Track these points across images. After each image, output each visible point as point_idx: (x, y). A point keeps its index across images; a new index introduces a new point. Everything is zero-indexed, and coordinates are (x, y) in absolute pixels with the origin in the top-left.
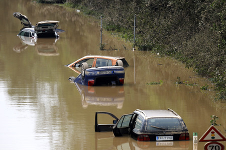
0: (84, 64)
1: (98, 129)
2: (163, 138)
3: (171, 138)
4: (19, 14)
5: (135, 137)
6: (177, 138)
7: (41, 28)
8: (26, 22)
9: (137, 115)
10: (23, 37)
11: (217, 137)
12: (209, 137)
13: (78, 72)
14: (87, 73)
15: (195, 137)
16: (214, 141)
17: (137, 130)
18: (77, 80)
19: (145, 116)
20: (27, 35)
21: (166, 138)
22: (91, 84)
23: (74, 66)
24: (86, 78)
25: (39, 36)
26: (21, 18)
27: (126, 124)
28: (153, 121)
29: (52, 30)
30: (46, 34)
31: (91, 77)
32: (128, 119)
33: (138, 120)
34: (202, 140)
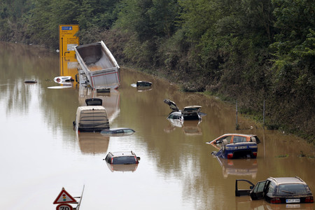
0: (225, 140)
1: (238, 194)
2: (291, 201)
3: (298, 201)
4: (168, 100)
5: (269, 200)
6: (303, 201)
7: (186, 112)
8: (174, 107)
9: (270, 182)
10: (172, 120)
13: (219, 148)
14: (227, 148)
17: (270, 194)
19: (277, 182)
20: (175, 118)
21: (295, 201)
22: (230, 158)
23: (215, 143)
24: (226, 152)
25: (185, 119)
26: (170, 104)
27: (261, 188)
28: (283, 186)
29: (196, 113)
30: (191, 117)
31: (230, 151)
32: (262, 185)
33: (271, 186)
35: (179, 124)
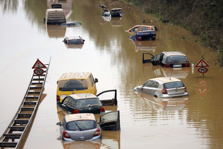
0: (136, 29)
1: (144, 62)
2: (176, 66)
3: (181, 66)
4: (102, 5)
5: (163, 65)
6: (184, 66)
7: (113, 12)
8: (105, 9)
9: (163, 54)
10: (104, 17)
11: (204, 64)
12: (200, 65)
13: (133, 34)
14: (137, 34)
15: (193, 65)
16: (202, 67)
17: (164, 62)
18: (132, 38)
19: (168, 54)
20: (106, 15)
21: (178, 66)
22: (139, 40)
23: (130, 31)
24: (137, 36)
25: (112, 16)
26: (103, 7)
27: (158, 58)
28: (171, 57)
29: (118, 13)
30: (116, 15)
31: (139, 36)
32: (159, 56)
33: (164, 57)
34: (196, 66)
35: (108, 19)
